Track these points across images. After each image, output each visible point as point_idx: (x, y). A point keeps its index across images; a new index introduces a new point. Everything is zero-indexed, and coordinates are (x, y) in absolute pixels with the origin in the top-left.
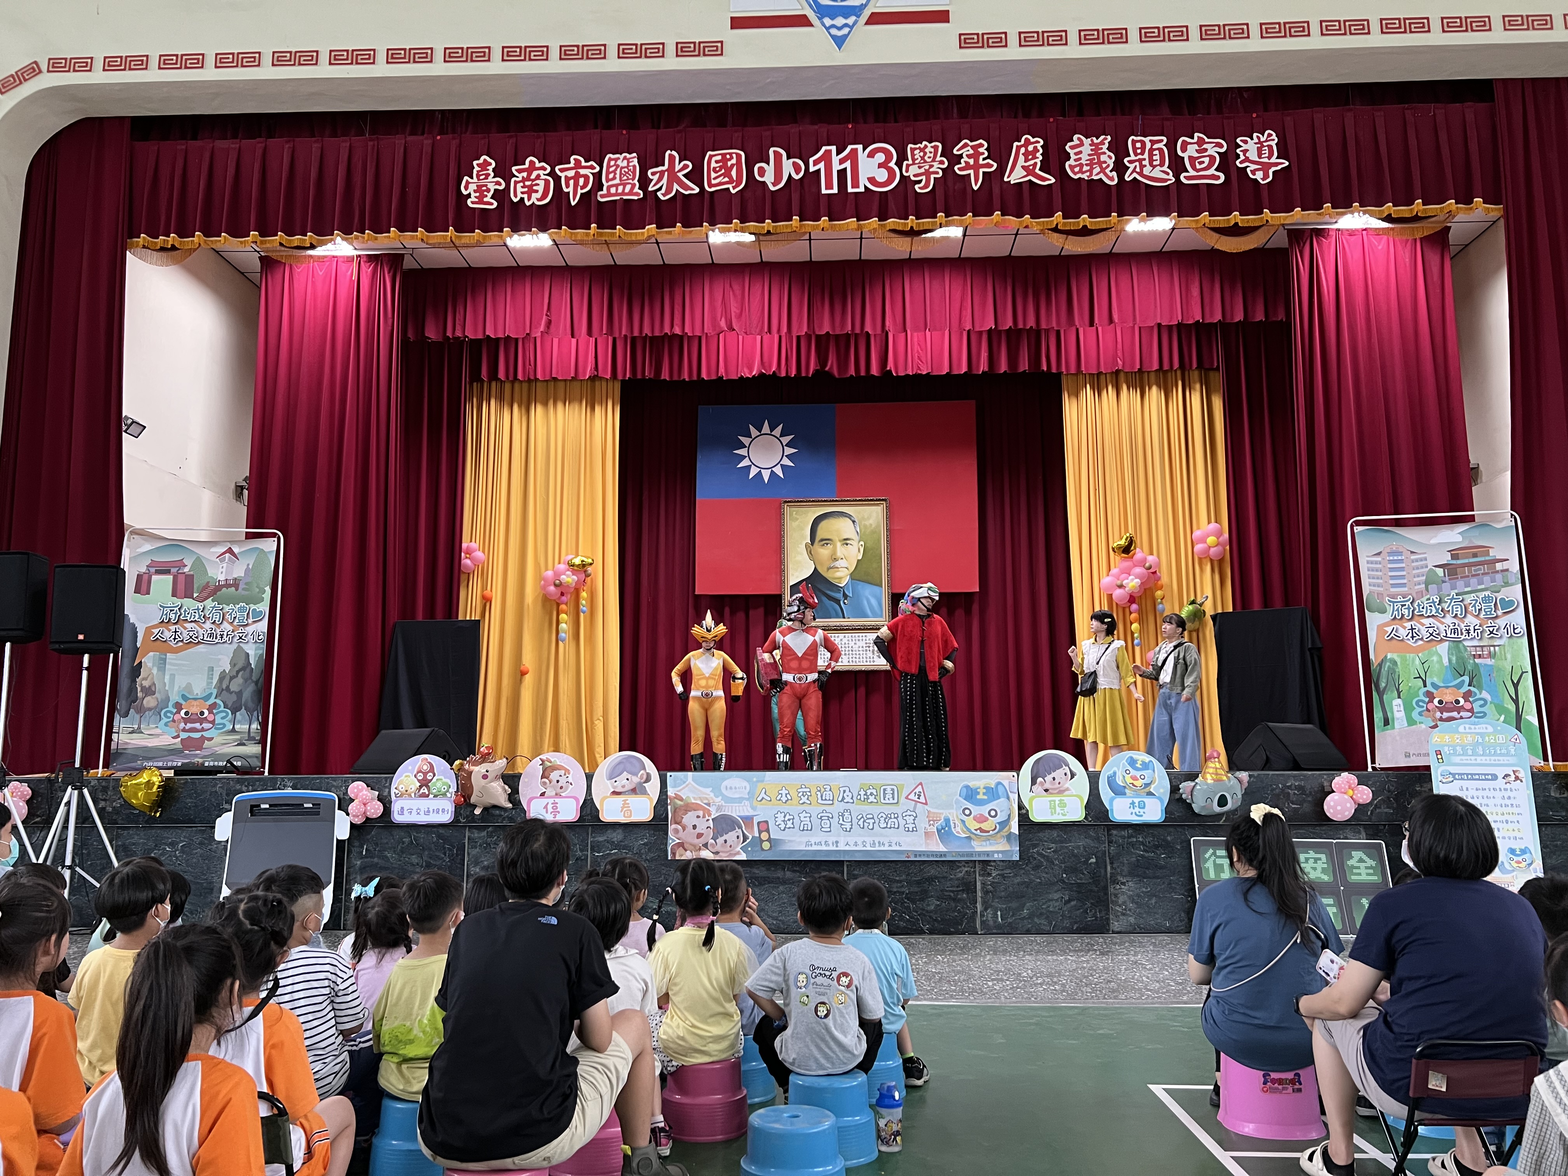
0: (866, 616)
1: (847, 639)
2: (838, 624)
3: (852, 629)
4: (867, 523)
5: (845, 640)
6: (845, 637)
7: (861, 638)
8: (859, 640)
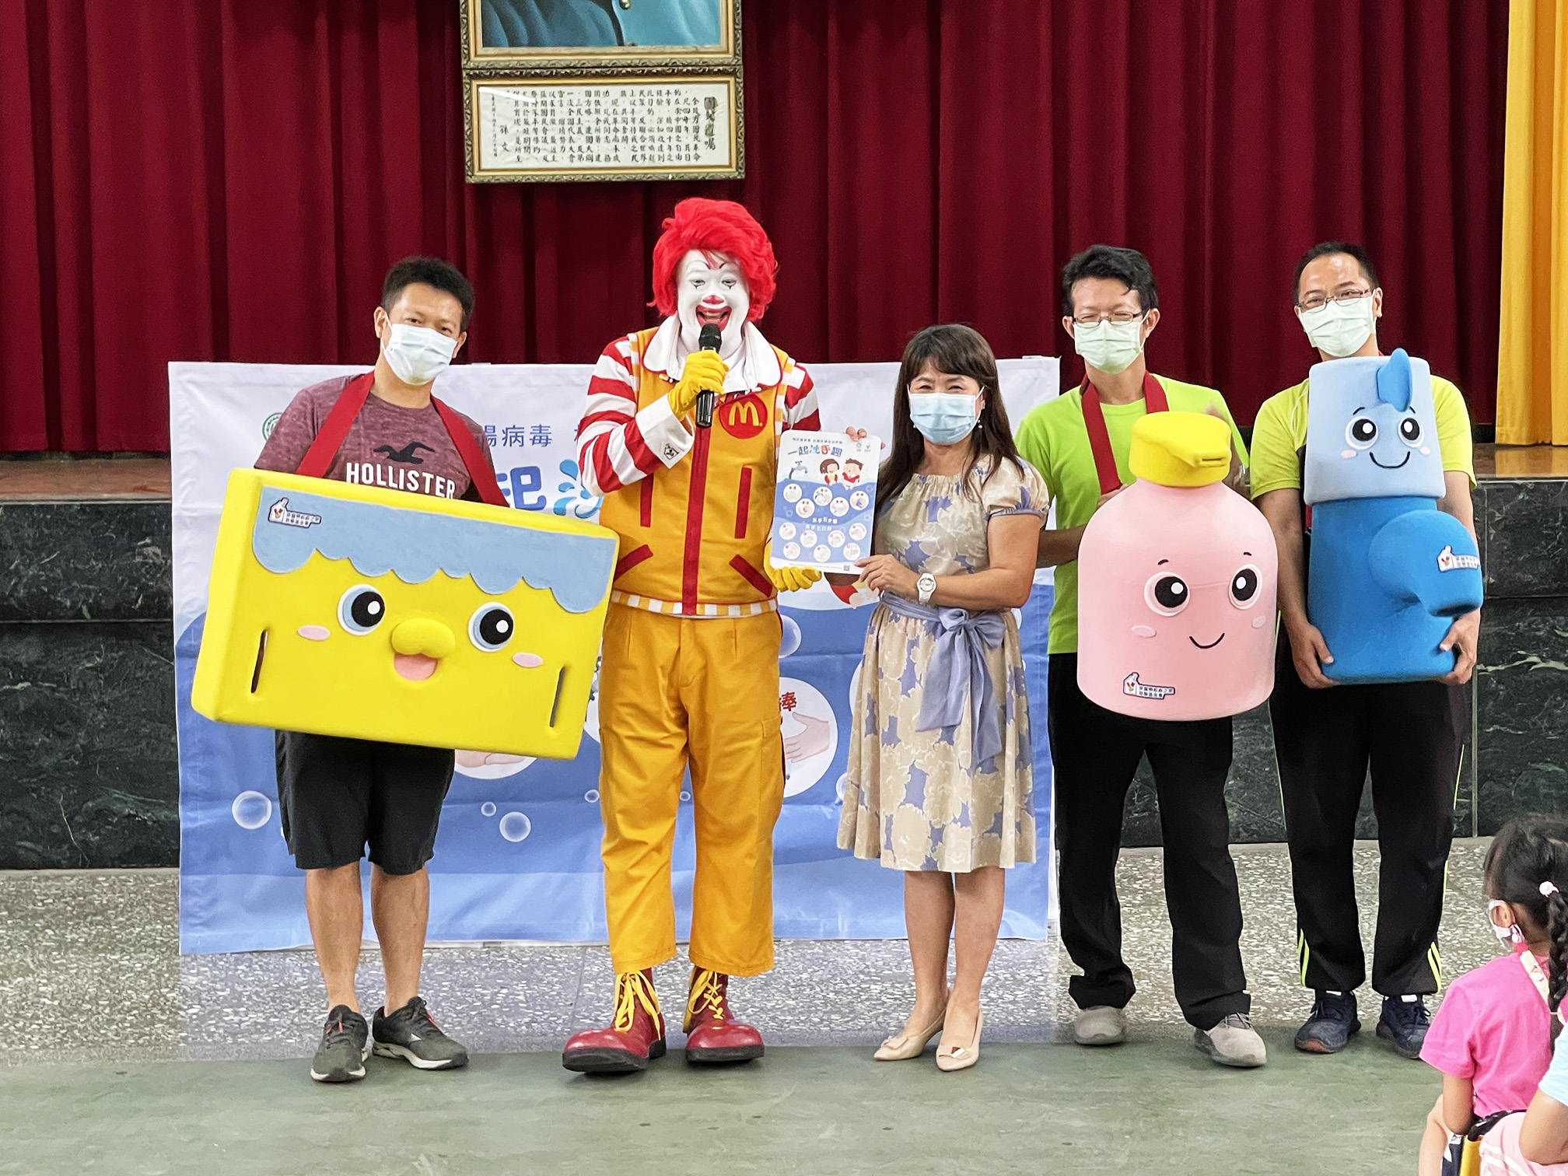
0: (678, 39)
1: (628, 99)
2: (605, 59)
3: (643, 75)
5: (624, 103)
6: (623, 94)
7: (664, 97)
8: (659, 102)
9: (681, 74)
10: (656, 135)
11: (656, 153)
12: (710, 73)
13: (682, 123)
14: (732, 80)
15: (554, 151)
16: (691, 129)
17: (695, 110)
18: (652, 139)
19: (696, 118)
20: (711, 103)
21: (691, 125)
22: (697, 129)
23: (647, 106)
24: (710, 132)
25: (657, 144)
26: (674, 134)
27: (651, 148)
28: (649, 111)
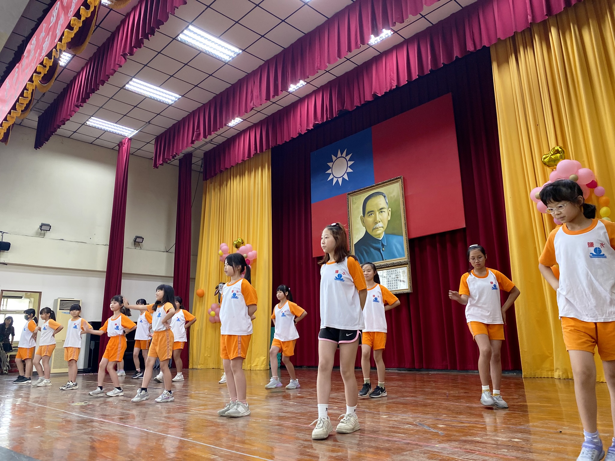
0: (395, 257)
1: (385, 274)
3: (388, 267)
4: (392, 195)
6: (384, 272)
7: (393, 272)
8: (392, 274)
9: (395, 266)
10: (392, 283)
11: (392, 287)
12: (402, 265)
13: (397, 278)
14: (407, 265)
17: (400, 275)
18: (391, 283)
19: (400, 277)
20: (403, 272)
22: (400, 280)
23: (389, 275)
25: (392, 285)
26: (395, 282)
27: (391, 286)
28: (390, 276)
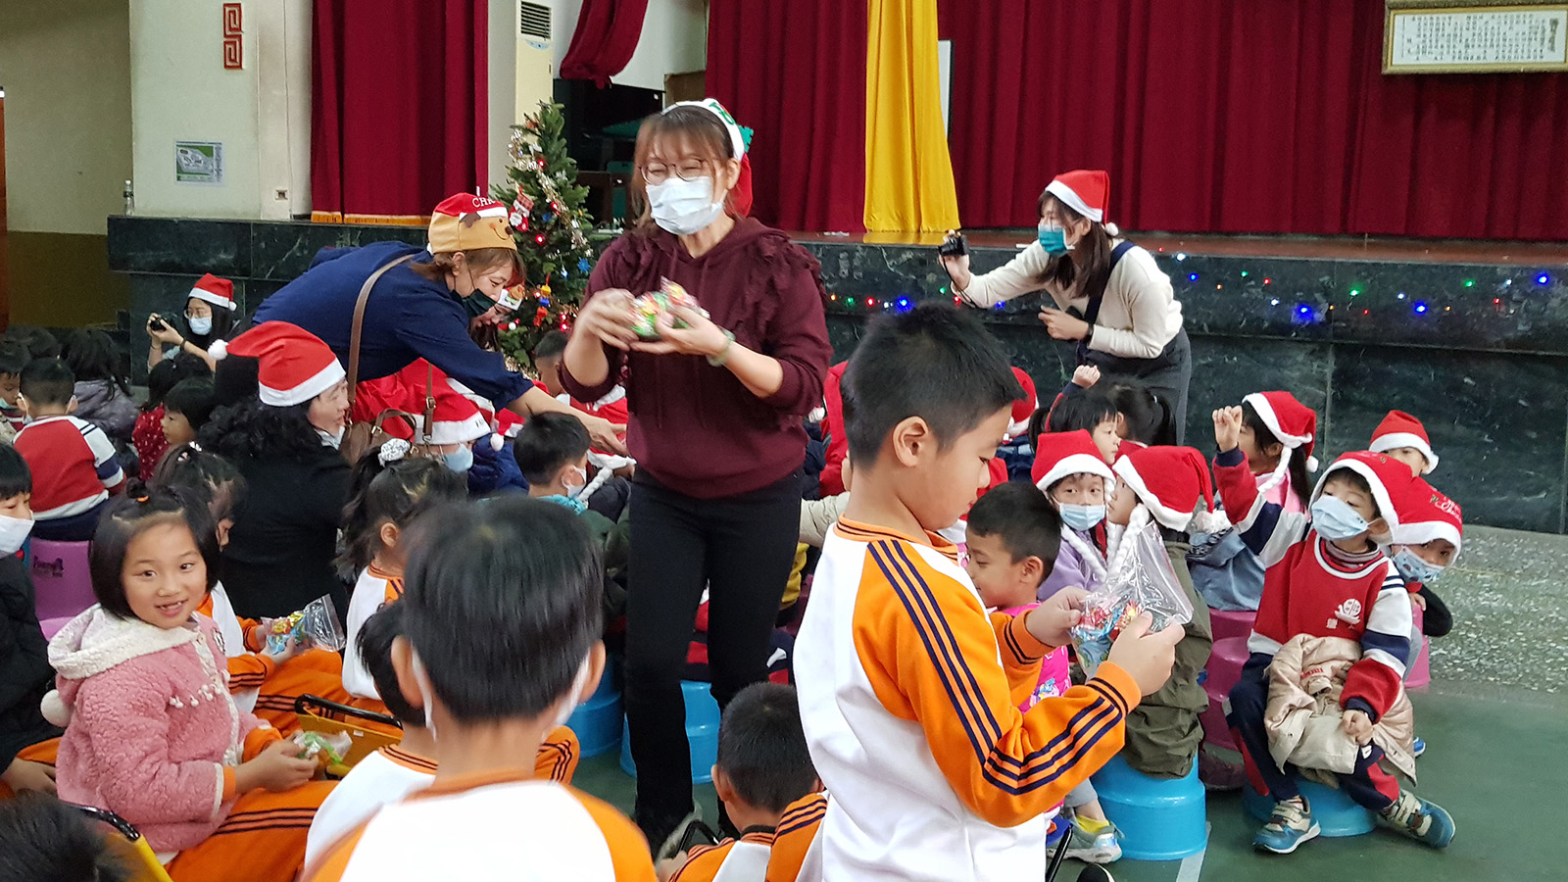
5: (1493, 23)
6: (1493, 17)
7: (1521, 19)
8: (1518, 23)
9: (1535, 4)
10: (1514, 43)
11: (1513, 55)
12: (1556, 4)
13: (1533, 35)
15: (1442, 53)
16: (1539, 39)
17: (1543, 27)
18: (1511, 45)
19: (1544, 31)
20: (1555, 23)
21: (1539, 36)
22: (1543, 39)
23: (1509, 25)
24: (1552, 40)
25: (1514, 49)
26: (1526, 43)
27: (1510, 51)
28: (1510, 28)
